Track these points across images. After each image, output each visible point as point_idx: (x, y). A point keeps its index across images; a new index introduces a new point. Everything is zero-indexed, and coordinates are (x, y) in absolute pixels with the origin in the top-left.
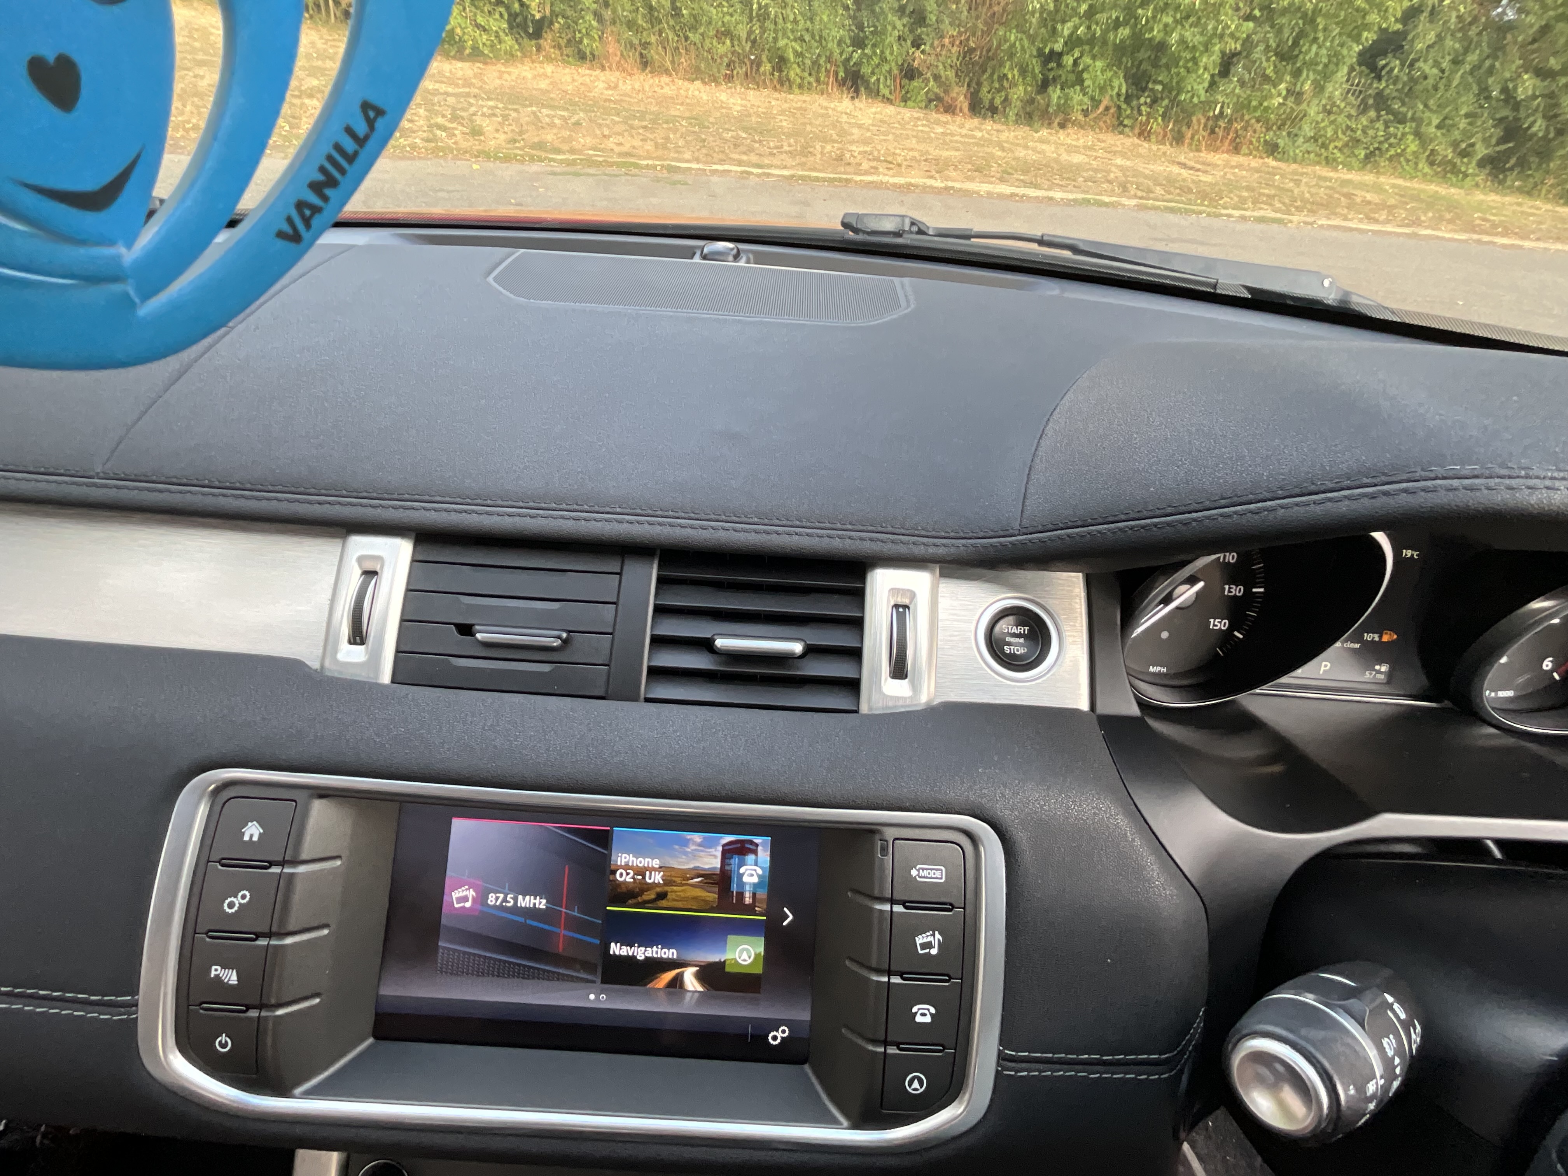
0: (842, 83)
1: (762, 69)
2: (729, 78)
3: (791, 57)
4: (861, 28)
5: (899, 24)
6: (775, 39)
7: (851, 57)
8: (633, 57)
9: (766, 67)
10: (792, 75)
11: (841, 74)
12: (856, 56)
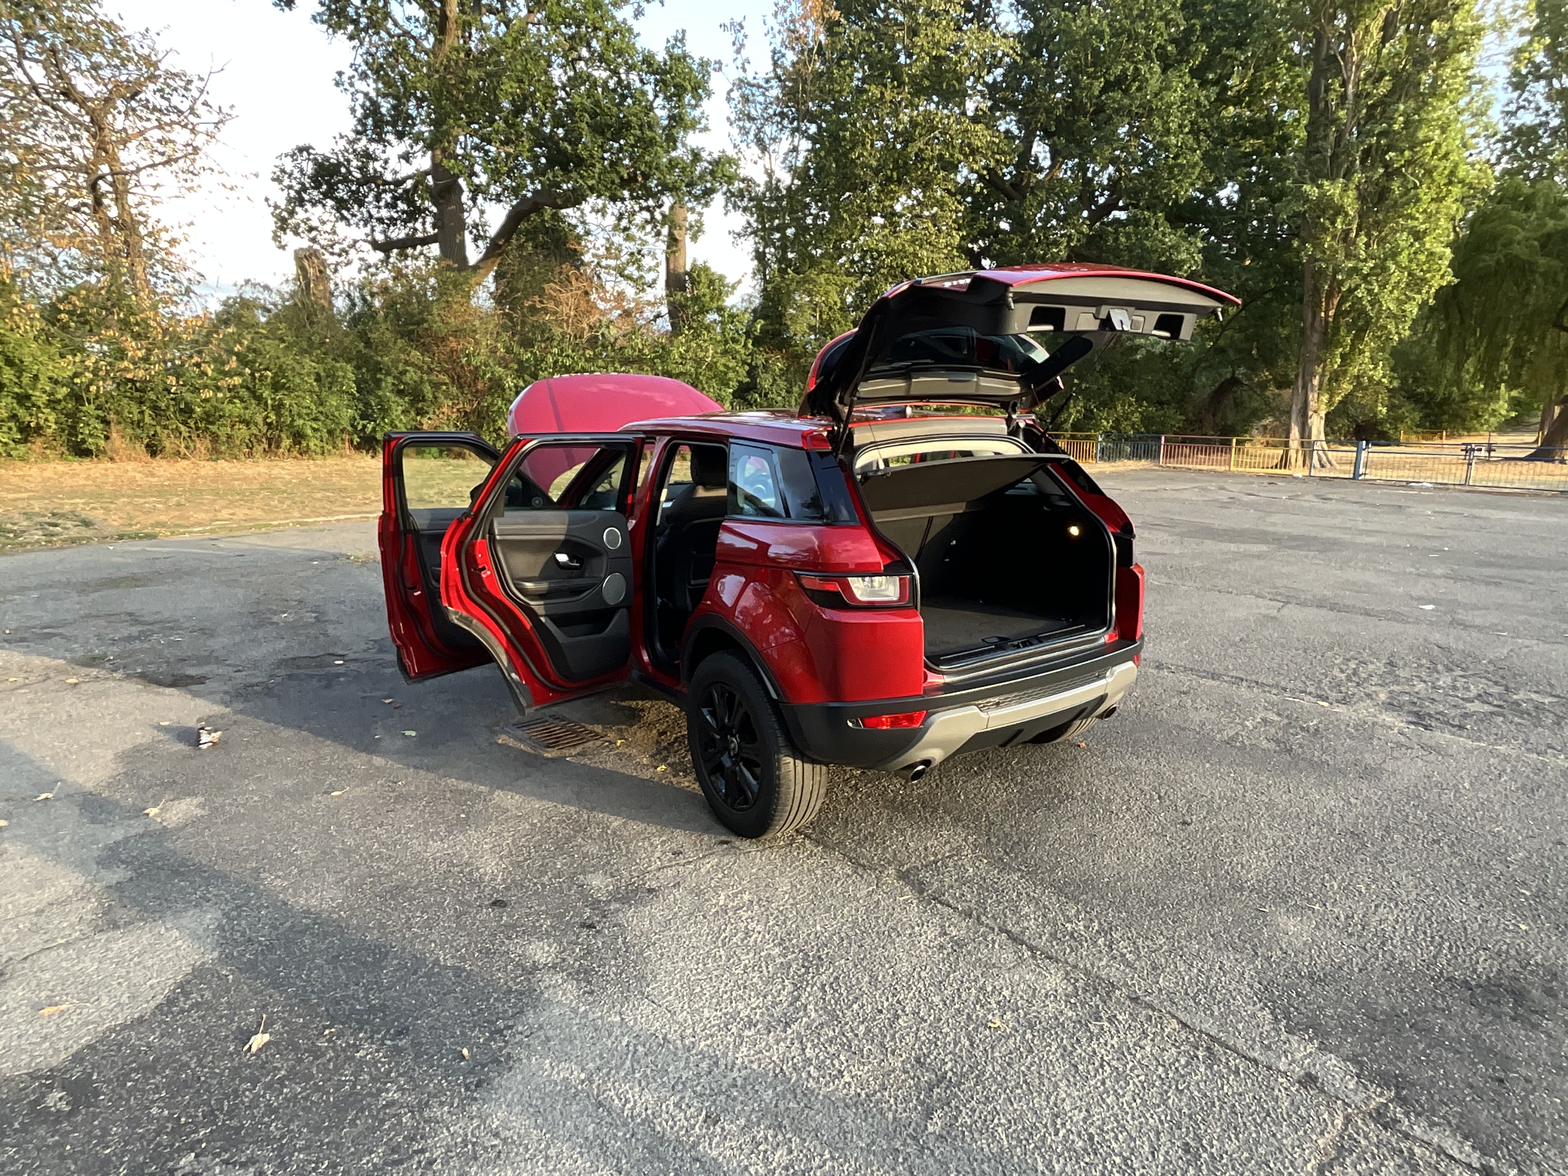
0: (358, 448)
1: (283, 444)
2: (250, 455)
3: (309, 432)
4: (367, 404)
5: (401, 401)
6: (293, 421)
7: (364, 426)
8: (140, 448)
9: (286, 442)
10: (311, 444)
11: (356, 440)
12: (370, 426)
